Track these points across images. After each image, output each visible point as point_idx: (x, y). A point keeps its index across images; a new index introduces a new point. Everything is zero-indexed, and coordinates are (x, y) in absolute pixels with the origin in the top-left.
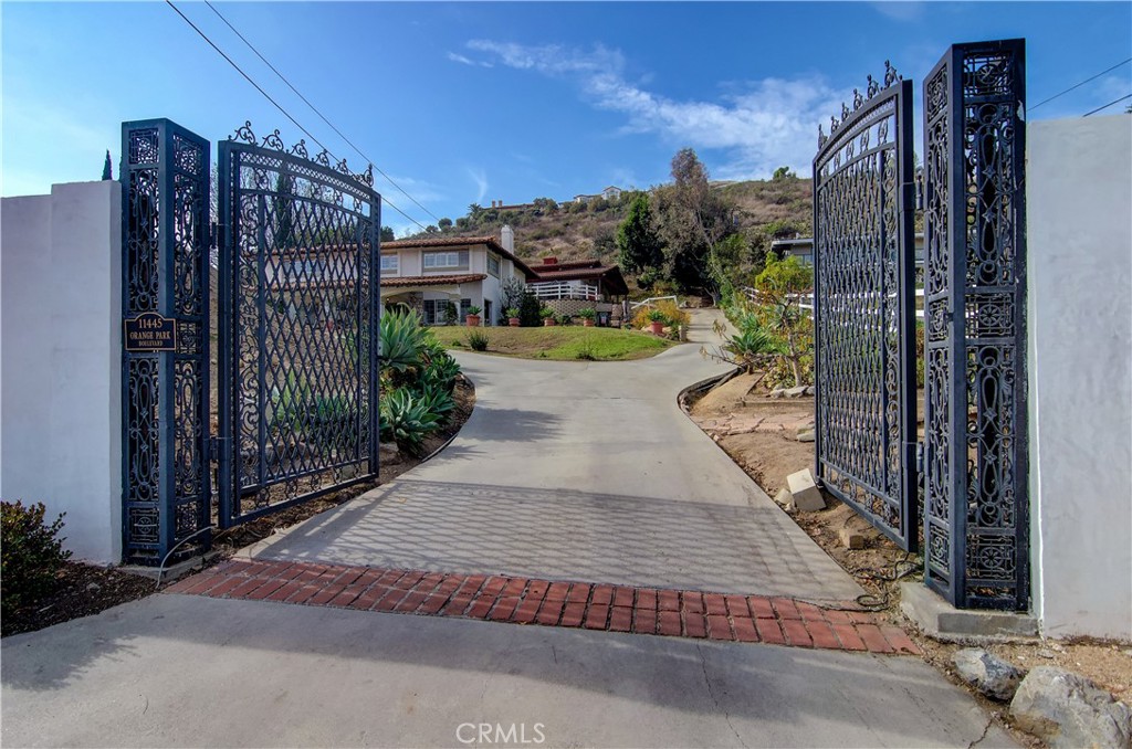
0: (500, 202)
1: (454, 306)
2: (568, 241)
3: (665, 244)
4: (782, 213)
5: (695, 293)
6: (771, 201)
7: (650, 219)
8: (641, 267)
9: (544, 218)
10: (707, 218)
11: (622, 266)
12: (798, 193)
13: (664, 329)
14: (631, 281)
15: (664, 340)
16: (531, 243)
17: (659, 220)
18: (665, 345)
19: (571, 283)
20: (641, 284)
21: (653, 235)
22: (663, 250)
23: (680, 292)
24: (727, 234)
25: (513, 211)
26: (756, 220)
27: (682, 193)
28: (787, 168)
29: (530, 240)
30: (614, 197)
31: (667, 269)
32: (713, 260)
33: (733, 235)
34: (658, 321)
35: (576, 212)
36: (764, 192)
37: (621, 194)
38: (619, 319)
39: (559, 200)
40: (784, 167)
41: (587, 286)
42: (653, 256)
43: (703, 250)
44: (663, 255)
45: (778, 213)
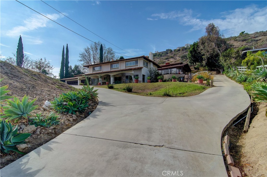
0: (158, 51)
1: (131, 77)
2: (174, 59)
3: (204, 55)
4: (244, 44)
5: (214, 70)
6: (240, 41)
7: (198, 48)
8: (195, 63)
9: (168, 54)
10: (219, 45)
11: (189, 64)
12: (250, 38)
13: (203, 82)
14: (192, 68)
15: (203, 86)
16: (164, 61)
17: (201, 47)
18: (204, 89)
19: (173, 69)
20: (195, 68)
21: (199, 52)
22: (203, 57)
23: (208, 70)
24: (226, 49)
25: (161, 53)
26: (234, 47)
27: (209, 38)
28: (244, 32)
29: (164, 60)
30: (188, 47)
31: (204, 63)
32: (221, 58)
33: (229, 49)
34: (201, 79)
35: (177, 52)
36: (237, 39)
37: (190, 45)
38: (187, 79)
39: (173, 49)
40: (243, 31)
41: (178, 70)
42: (200, 59)
43: (217, 55)
44: (203, 58)
45: (243, 44)
